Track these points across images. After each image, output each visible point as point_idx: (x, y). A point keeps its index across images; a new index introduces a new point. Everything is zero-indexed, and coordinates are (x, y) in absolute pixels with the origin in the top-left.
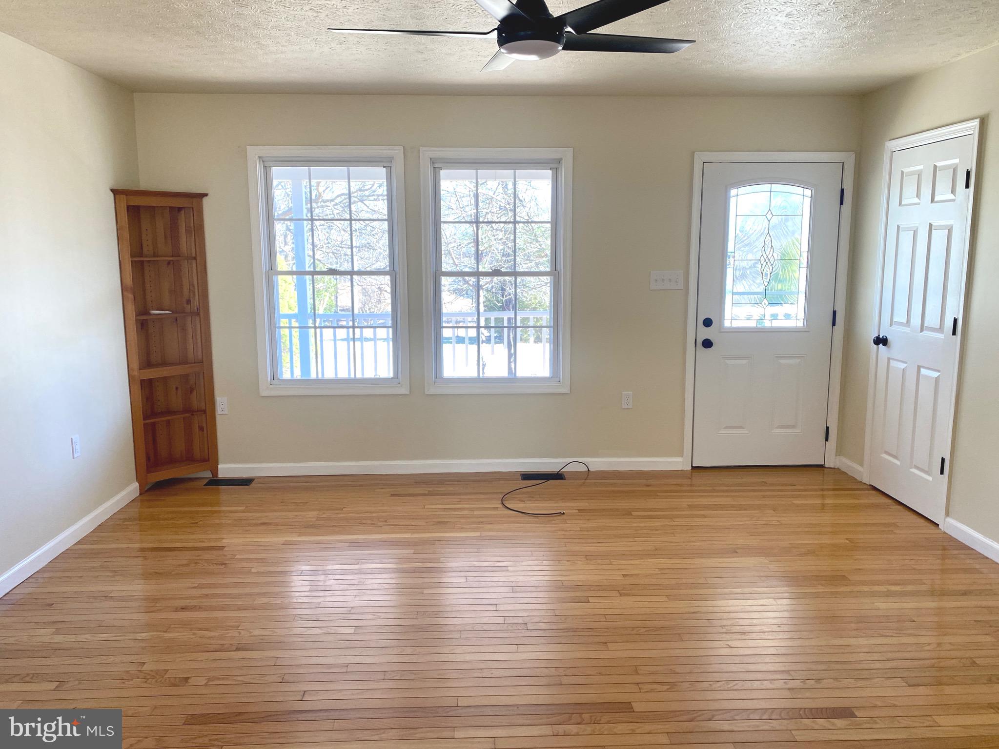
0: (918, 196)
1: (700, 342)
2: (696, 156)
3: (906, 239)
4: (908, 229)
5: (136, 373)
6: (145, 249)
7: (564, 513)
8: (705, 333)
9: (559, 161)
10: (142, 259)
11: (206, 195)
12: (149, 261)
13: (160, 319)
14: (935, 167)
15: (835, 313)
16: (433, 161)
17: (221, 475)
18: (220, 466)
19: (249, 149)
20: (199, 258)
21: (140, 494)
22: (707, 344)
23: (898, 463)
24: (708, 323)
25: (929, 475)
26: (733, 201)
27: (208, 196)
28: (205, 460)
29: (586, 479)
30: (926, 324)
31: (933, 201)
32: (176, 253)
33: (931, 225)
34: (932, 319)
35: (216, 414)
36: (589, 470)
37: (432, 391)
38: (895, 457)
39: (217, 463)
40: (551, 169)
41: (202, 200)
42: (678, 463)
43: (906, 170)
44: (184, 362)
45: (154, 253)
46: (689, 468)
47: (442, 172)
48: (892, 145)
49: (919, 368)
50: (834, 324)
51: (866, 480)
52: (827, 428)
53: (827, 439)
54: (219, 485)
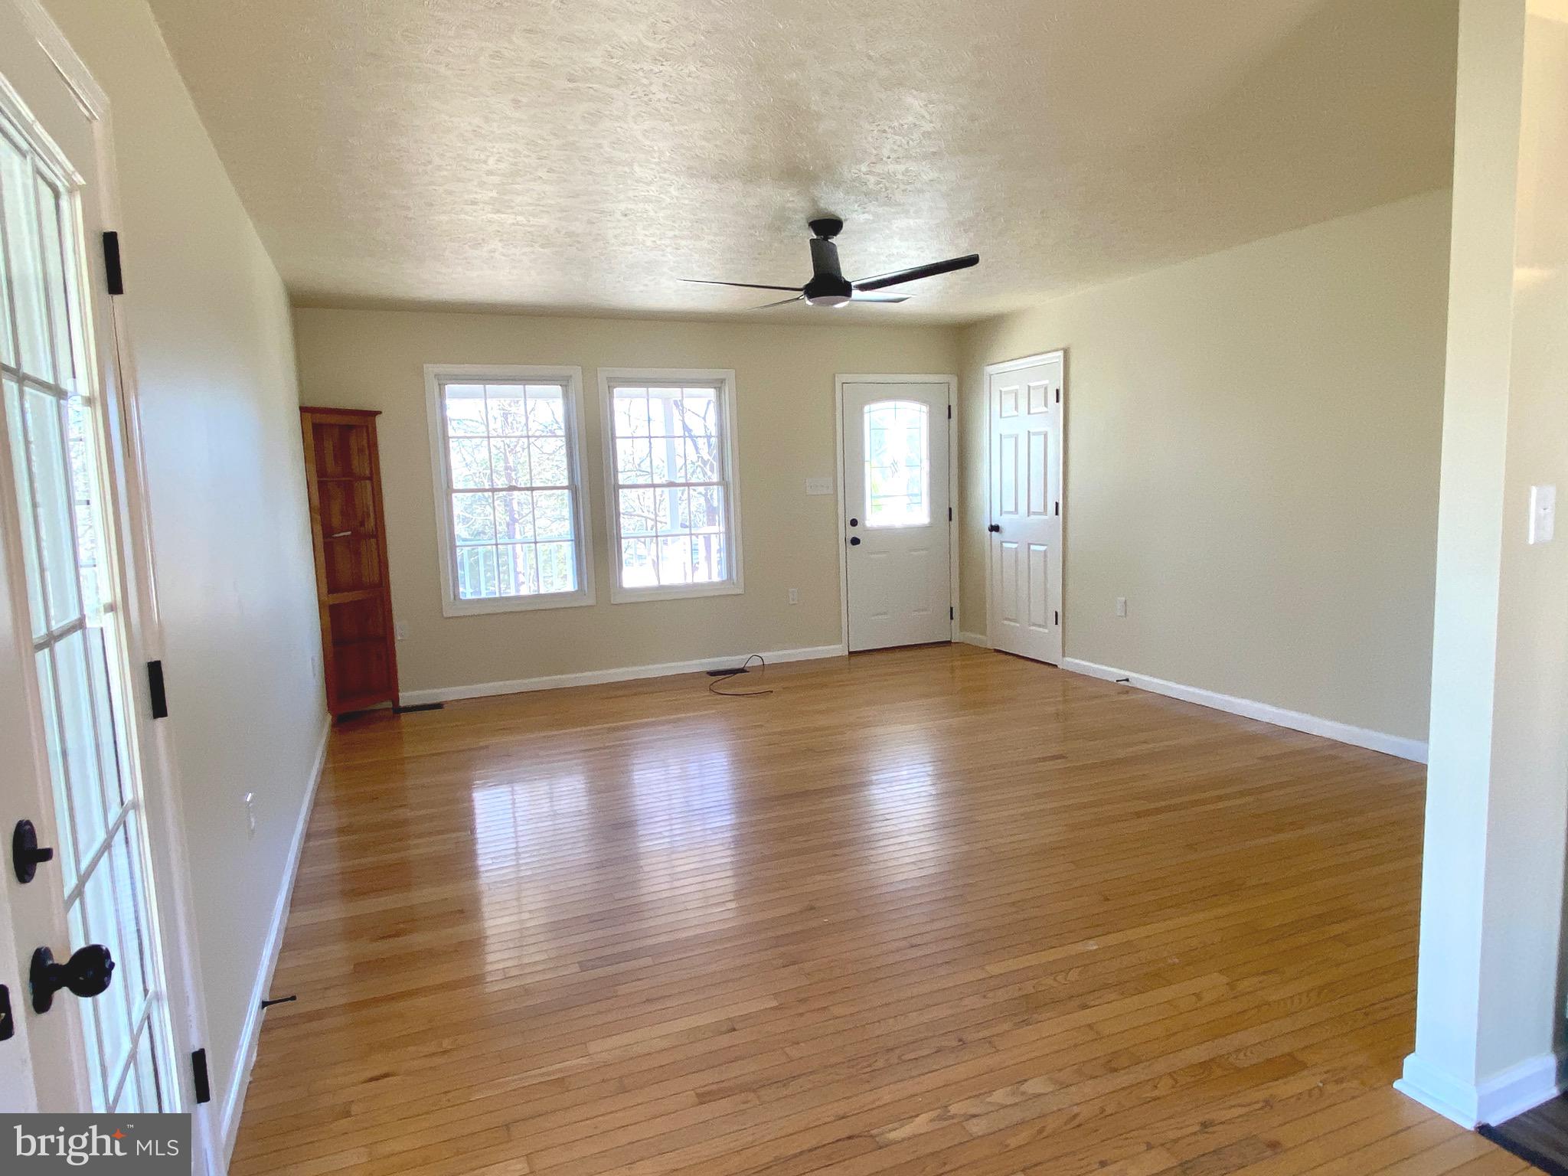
0: (1016, 408)
1: (849, 541)
2: (836, 378)
3: (1008, 445)
4: (1010, 436)
5: (325, 599)
7: (771, 691)
8: (853, 532)
9: (722, 381)
11: (380, 413)
12: (331, 481)
14: (1029, 387)
15: (950, 509)
16: (609, 379)
17: (402, 704)
18: (400, 694)
19: (426, 366)
20: (374, 477)
22: (855, 541)
23: (1018, 625)
24: (854, 523)
25: (1046, 628)
26: (866, 417)
27: (382, 414)
30: (1032, 510)
31: (1029, 413)
33: (1029, 432)
34: (1037, 505)
35: (396, 641)
36: (764, 664)
37: (619, 600)
38: (1015, 621)
39: (398, 691)
40: (715, 388)
41: (374, 420)
42: (838, 650)
43: (1003, 390)
46: (847, 654)
47: (615, 390)
48: (990, 369)
49: (1029, 544)
50: (950, 519)
51: (989, 646)
52: (951, 609)
53: (951, 619)
54: (401, 714)
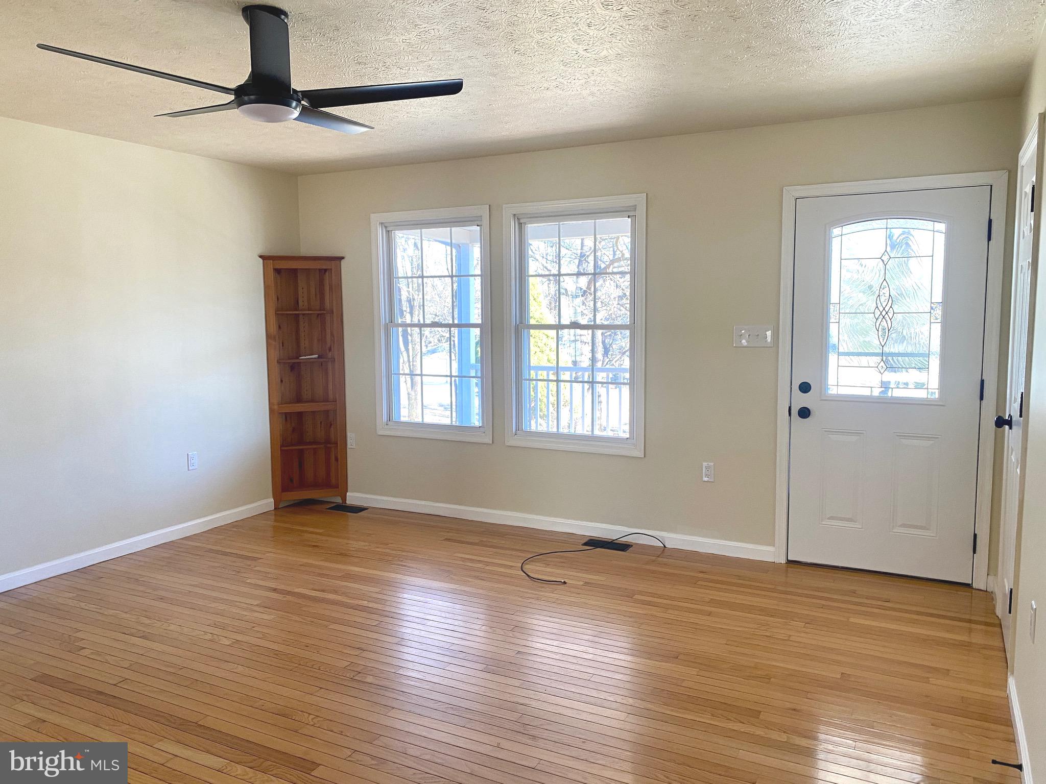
1: (795, 412)
2: (787, 192)
5: (276, 407)
6: (301, 303)
7: (565, 583)
8: (802, 400)
9: (634, 208)
10: (297, 312)
11: (343, 258)
12: (304, 314)
13: (311, 363)
15: (982, 383)
16: (517, 217)
17: (349, 502)
18: (348, 494)
19: (372, 216)
20: (338, 312)
21: (275, 509)
22: (805, 413)
24: (804, 388)
26: (835, 243)
27: (345, 259)
28: (337, 487)
29: (658, 557)
32: (322, 308)
36: (665, 546)
37: (511, 442)
39: (346, 491)
40: (629, 217)
41: (341, 262)
42: (769, 553)
43: (1026, 191)
44: (326, 400)
45: (309, 308)
46: (783, 561)
47: (528, 227)
48: (1020, 158)
50: (982, 397)
51: (999, 612)
52: (975, 536)
53: (974, 552)
54: (345, 511)
